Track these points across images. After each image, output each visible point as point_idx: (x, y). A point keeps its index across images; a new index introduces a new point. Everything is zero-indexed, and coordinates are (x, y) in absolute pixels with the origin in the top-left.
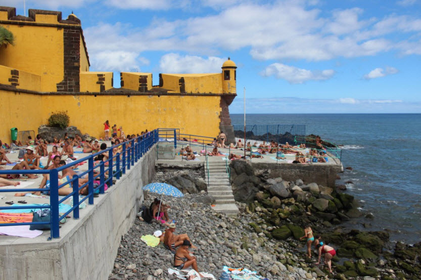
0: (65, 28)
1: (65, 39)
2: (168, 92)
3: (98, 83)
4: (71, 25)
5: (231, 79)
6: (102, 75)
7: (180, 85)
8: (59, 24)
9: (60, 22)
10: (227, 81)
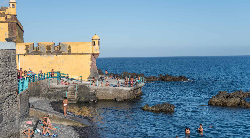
0: (9, 23)
1: (9, 28)
2: (62, 53)
3: (25, 49)
4: (12, 21)
5: (96, 45)
6: (27, 45)
7: (68, 49)
8: (6, 21)
9: (7, 20)
10: (94, 46)
